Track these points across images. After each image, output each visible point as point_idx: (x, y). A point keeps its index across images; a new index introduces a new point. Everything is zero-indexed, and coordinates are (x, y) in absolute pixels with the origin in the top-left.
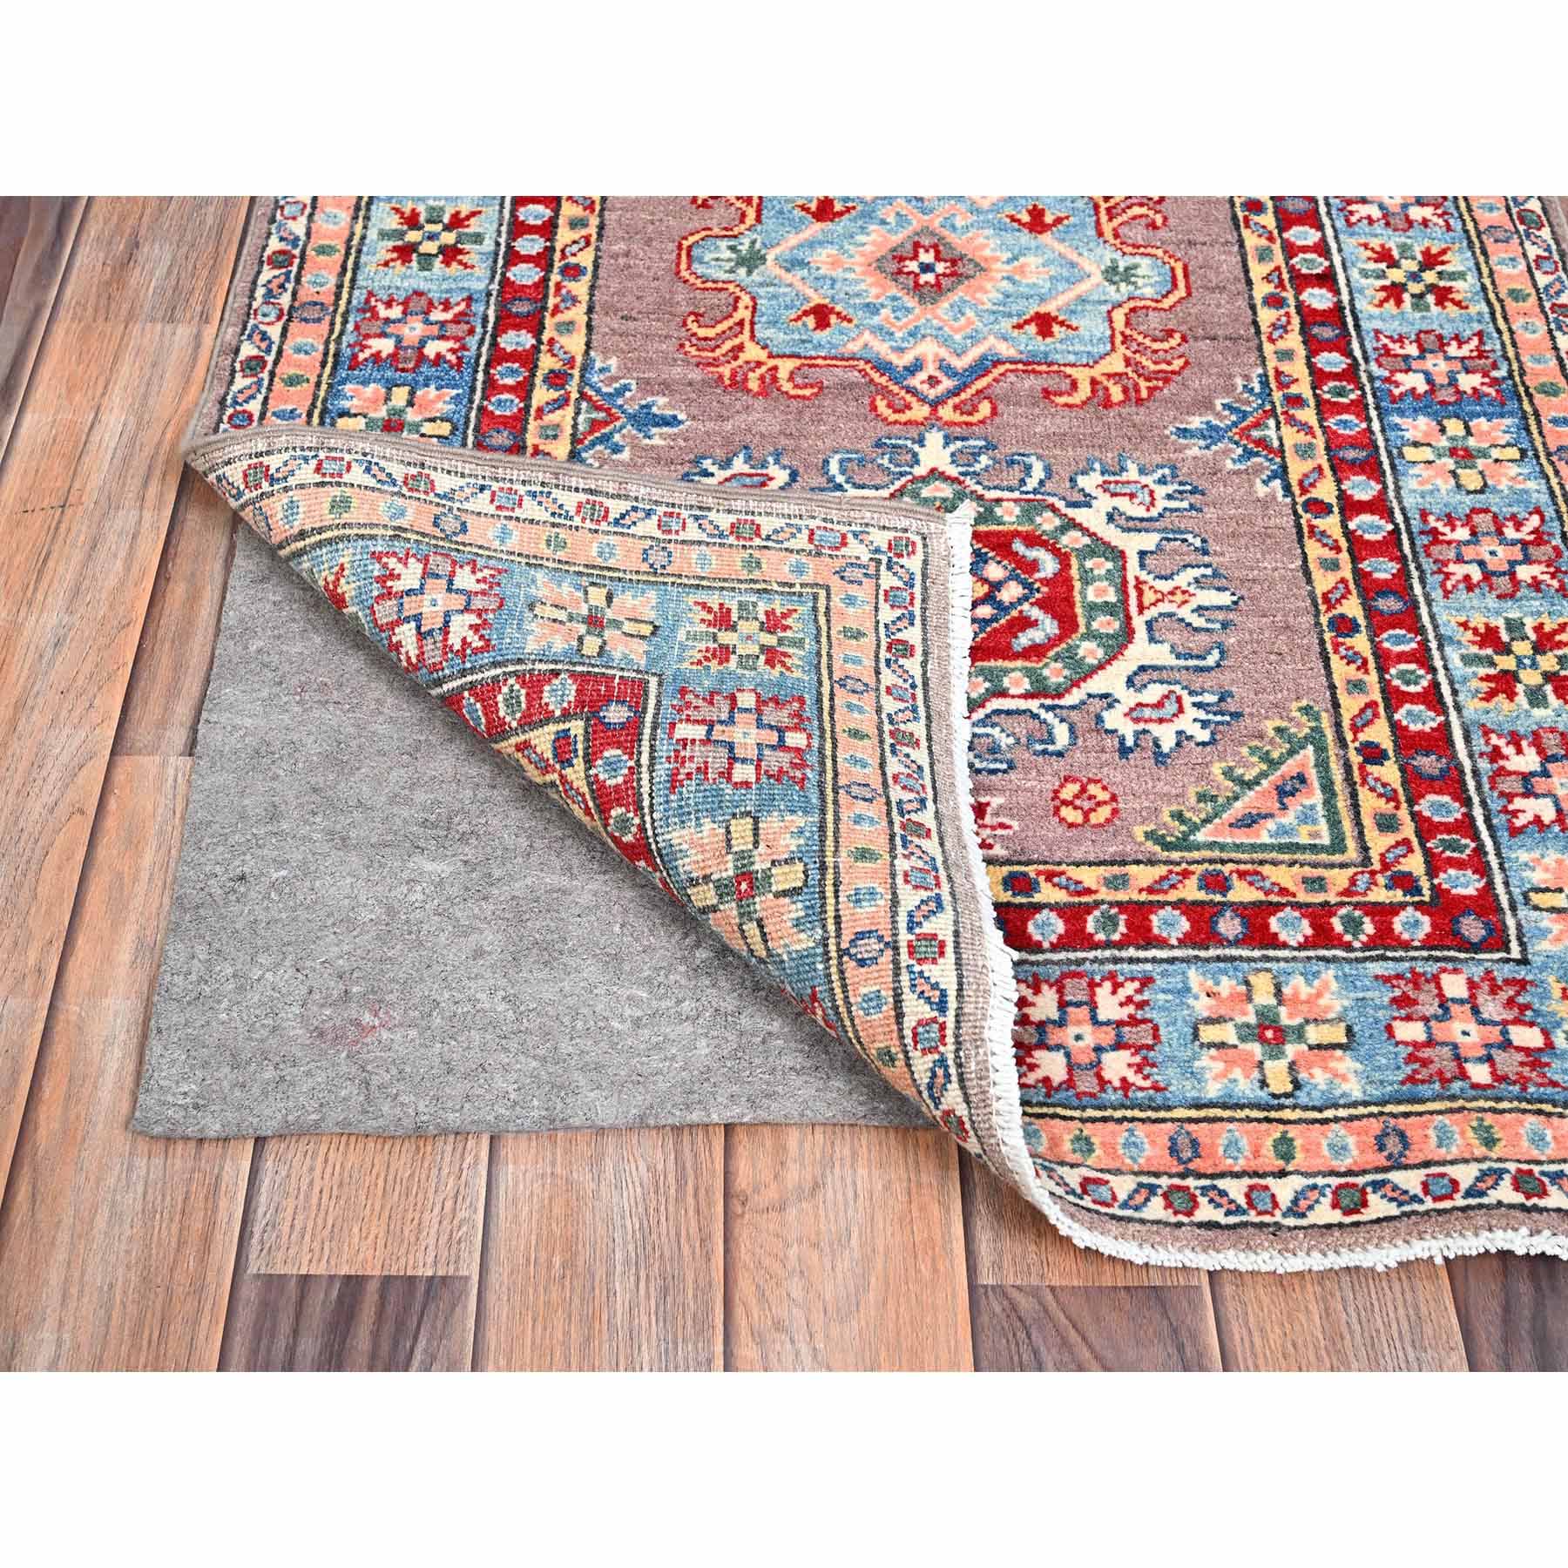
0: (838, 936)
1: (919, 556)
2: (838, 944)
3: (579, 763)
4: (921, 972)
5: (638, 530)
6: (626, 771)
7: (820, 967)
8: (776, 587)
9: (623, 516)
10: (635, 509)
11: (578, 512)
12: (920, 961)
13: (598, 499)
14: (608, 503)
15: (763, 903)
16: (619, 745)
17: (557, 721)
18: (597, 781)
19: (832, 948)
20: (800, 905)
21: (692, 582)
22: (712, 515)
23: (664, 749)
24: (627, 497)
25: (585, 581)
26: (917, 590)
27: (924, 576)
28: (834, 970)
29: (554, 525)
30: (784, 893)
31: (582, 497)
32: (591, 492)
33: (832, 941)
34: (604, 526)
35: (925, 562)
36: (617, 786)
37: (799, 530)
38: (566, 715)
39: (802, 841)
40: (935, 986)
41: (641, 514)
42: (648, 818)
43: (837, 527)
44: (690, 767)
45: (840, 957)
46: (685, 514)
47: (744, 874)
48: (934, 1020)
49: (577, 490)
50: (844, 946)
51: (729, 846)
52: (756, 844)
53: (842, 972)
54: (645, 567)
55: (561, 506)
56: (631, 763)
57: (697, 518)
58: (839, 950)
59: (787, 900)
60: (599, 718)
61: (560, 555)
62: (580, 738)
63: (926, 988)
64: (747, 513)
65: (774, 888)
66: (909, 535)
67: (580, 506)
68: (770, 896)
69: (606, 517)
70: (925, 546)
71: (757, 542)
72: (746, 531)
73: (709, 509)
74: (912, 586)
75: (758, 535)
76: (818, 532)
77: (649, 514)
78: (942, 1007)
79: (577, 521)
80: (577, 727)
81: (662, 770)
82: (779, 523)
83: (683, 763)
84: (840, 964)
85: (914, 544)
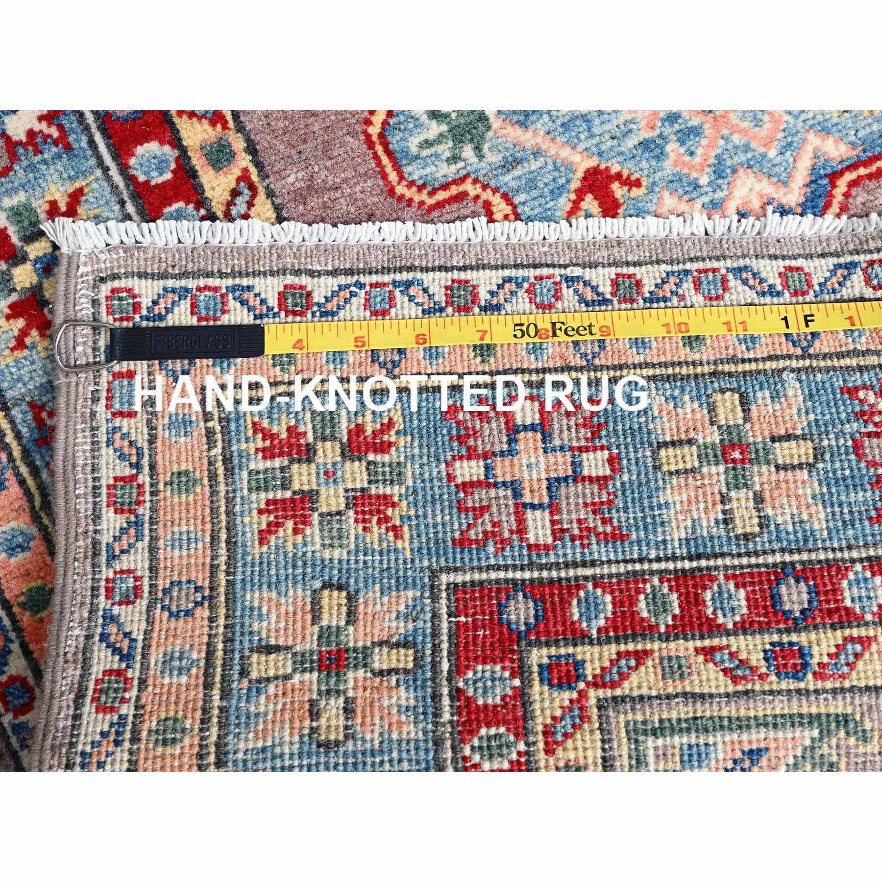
0: (789, 357)
1: (134, 283)
2: (798, 358)
3: (582, 652)
4: (820, 284)
5: (138, 629)
6: (599, 591)
7: (819, 377)
8: (218, 450)
9: (116, 651)
10: (104, 637)
11: (112, 709)
12: (810, 285)
13: (91, 685)
14: (97, 671)
15: (755, 435)
16: (564, 604)
17: (527, 683)
18: (607, 630)
19: (801, 364)
20: (759, 394)
21: (223, 551)
22: (105, 538)
23: (570, 551)
24: (86, 651)
25: (240, 686)
26: (191, 284)
27: (163, 276)
28: (822, 364)
29: (135, 739)
30: (746, 410)
31: (88, 708)
32: (80, 697)
33: (794, 364)
34: (134, 674)
35: (142, 275)
36: (614, 604)
37: (115, 430)
38: (520, 670)
39: (687, 398)
40: (833, 272)
41: (113, 629)
42: (655, 566)
43: (104, 386)
44: (593, 521)
45: (810, 356)
46: (107, 573)
47: (724, 454)
48: (864, 271)
49: (77, 717)
50: (799, 352)
51: (693, 470)
52: (690, 442)
53: (825, 356)
54: (203, 613)
55: (103, 734)
56: (590, 586)
57: (112, 557)
58: (803, 357)
59: (753, 407)
60: (528, 631)
61: (191, 722)
62: (553, 651)
63: (834, 280)
64: (96, 495)
65: (741, 421)
66: (102, 296)
67: (102, 709)
68: (748, 426)
69: (119, 673)
70: (115, 277)
71: (144, 478)
72: (126, 494)
73: (95, 544)
74: (187, 290)
75: (133, 478)
76: (117, 406)
77: (110, 619)
78: (850, 267)
79: (127, 710)
80: (538, 656)
81: (599, 551)
82: (107, 454)
83: (588, 529)
84: (817, 356)
85: (113, 291)
